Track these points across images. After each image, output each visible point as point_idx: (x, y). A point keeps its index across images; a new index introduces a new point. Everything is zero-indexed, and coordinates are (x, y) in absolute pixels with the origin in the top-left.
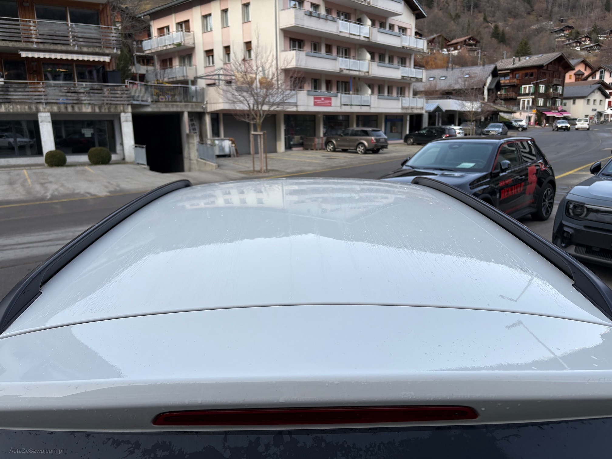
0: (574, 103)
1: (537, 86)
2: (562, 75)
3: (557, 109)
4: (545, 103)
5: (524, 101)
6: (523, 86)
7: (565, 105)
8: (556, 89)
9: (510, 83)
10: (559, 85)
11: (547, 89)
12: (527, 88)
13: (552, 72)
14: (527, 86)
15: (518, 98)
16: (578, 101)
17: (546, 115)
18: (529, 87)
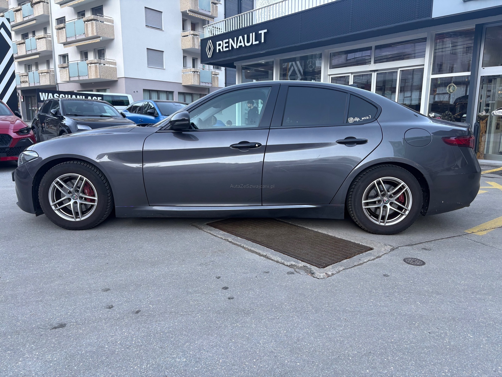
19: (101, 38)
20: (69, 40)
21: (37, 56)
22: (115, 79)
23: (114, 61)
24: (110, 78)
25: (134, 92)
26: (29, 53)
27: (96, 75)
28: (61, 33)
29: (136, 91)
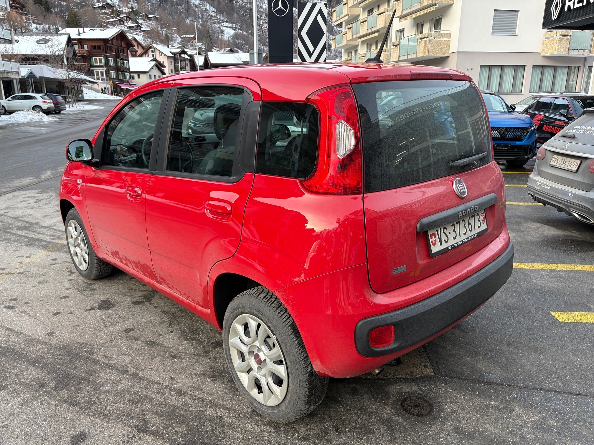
0: (139, 77)
1: (106, 58)
2: (125, 49)
3: (128, 82)
4: (117, 75)
5: (98, 73)
6: (94, 58)
7: (133, 78)
8: (123, 63)
9: (79, 53)
10: (125, 60)
11: (116, 62)
12: (97, 60)
13: (117, 47)
14: (98, 58)
15: (91, 69)
16: (141, 75)
17: (120, 87)
18: (99, 59)
19: (437, 5)
20: (405, 12)
21: (376, 34)
22: (446, 55)
23: (449, 32)
24: (439, 54)
25: (468, 70)
26: (370, 31)
27: (424, 52)
28: (398, 5)
29: (470, 69)
